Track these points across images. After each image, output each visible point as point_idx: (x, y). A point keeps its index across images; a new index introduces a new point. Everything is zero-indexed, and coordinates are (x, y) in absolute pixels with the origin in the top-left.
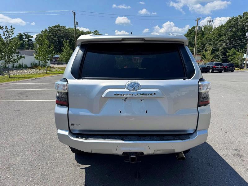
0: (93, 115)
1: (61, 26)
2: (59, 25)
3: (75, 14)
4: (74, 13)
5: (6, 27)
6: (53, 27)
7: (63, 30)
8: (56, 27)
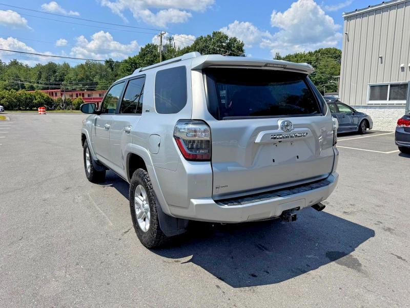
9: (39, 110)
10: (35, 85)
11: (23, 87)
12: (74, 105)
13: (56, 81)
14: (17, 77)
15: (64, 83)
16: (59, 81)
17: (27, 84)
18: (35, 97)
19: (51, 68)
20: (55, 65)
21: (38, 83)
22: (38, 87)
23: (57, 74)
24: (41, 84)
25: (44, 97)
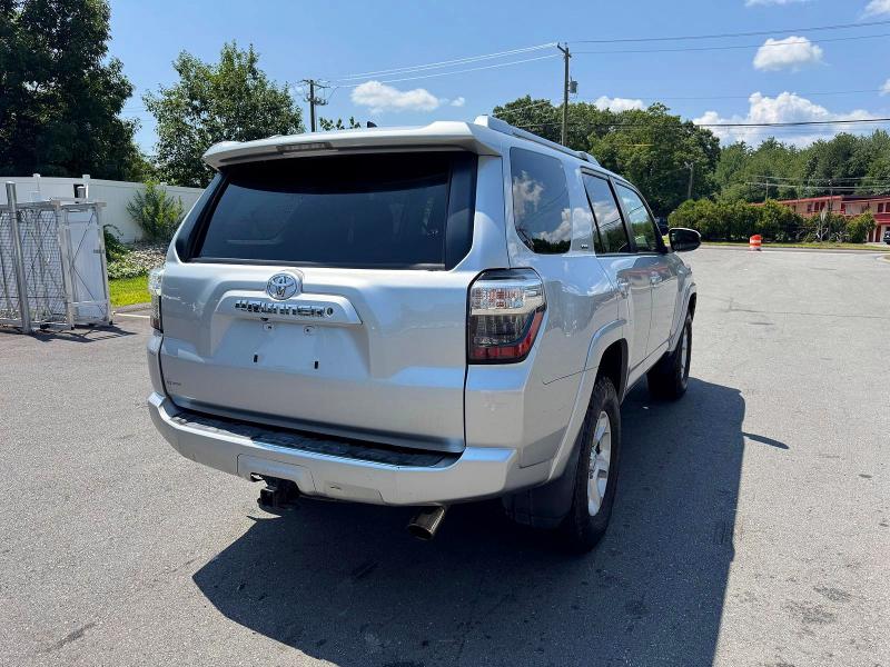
0: (201, 360)
1: (536, 102)
2: (528, 98)
3: (567, 55)
4: (566, 52)
5: (340, 121)
6: (508, 106)
7: (539, 115)
8: (519, 103)
9: (752, 241)
10: (798, 189)
11: (774, 194)
12: (850, 230)
13: (848, 176)
14: (768, 173)
15: (865, 179)
16: (855, 175)
17: (783, 187)
18: (761, 213)
19: (843, 148)
20: (854, 140)
21: (806, 183)
22: (804, 191)
23: (852, 159)
24: (812, 184)
25: (779, 213)
